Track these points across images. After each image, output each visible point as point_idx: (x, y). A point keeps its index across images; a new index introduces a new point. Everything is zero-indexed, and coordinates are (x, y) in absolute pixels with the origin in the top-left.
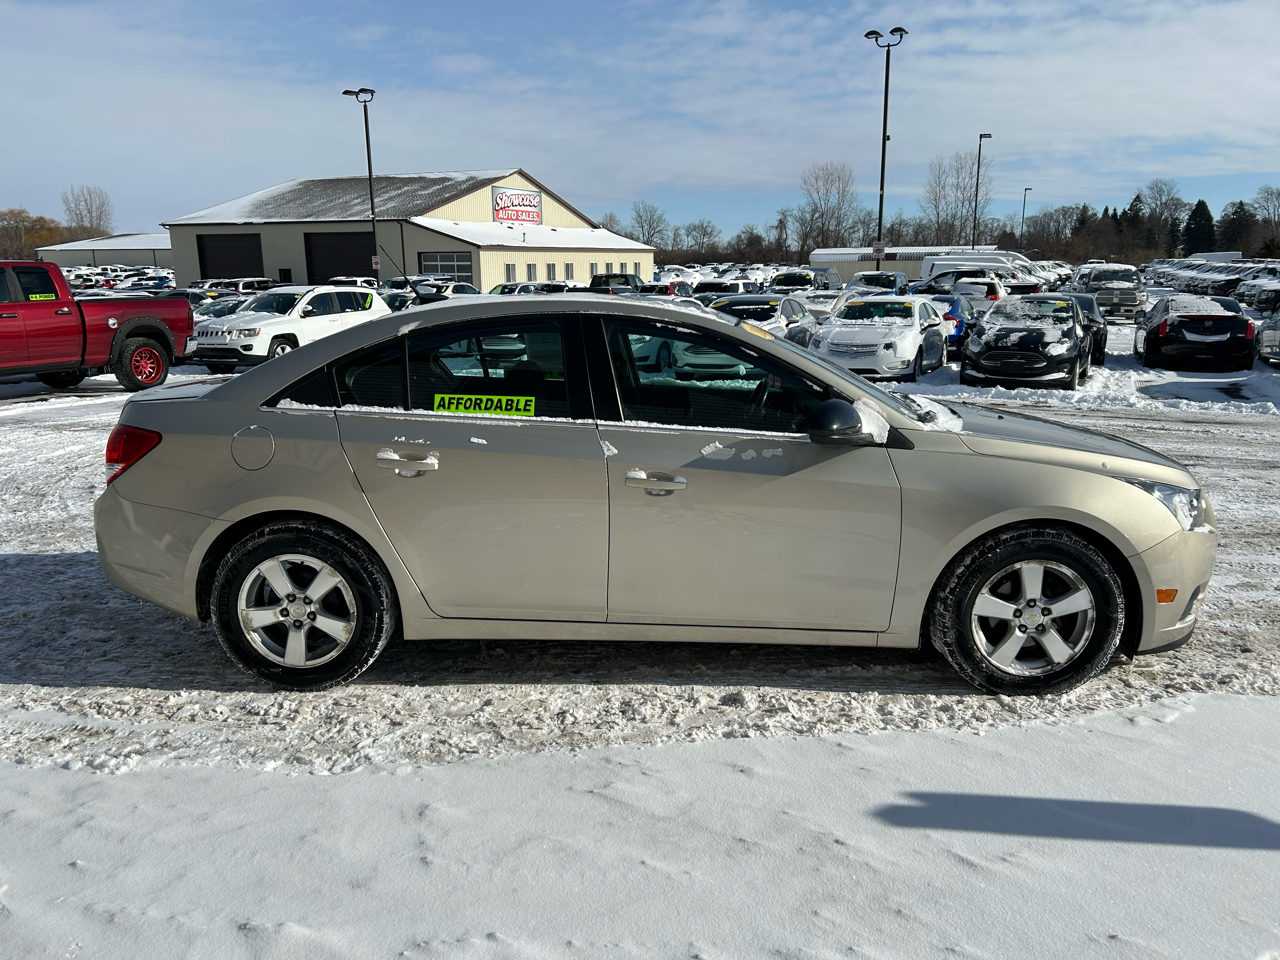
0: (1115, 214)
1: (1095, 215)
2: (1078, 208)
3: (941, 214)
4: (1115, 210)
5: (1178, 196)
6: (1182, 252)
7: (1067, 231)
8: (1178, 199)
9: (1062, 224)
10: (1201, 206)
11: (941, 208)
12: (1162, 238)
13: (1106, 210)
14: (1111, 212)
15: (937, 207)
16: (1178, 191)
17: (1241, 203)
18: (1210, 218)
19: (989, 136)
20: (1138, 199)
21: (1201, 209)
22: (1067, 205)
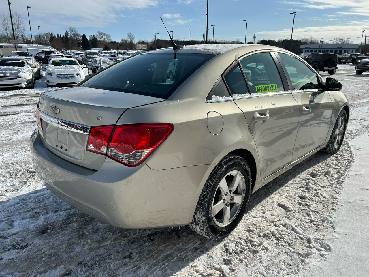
0: (61, 36)
1: (55, 36)
2: (50, 34)
3: (8, 33)
4: (60, 35)
5: (77, 32)
6: (82, 48)
7: (48, 41)
8: (77, 33)
9: (46, 38)
10: (84, 35)
11: (8, 31)
12: (76, 44)
13: (58, 35)
14: (59, 36)
15: (6, 30)
16: (77, 31)
17: (94, 35)
18: (87, 39)
19: (30, 7)
20: (67, 32)
21: (84, 36)
22: (46, 33)
